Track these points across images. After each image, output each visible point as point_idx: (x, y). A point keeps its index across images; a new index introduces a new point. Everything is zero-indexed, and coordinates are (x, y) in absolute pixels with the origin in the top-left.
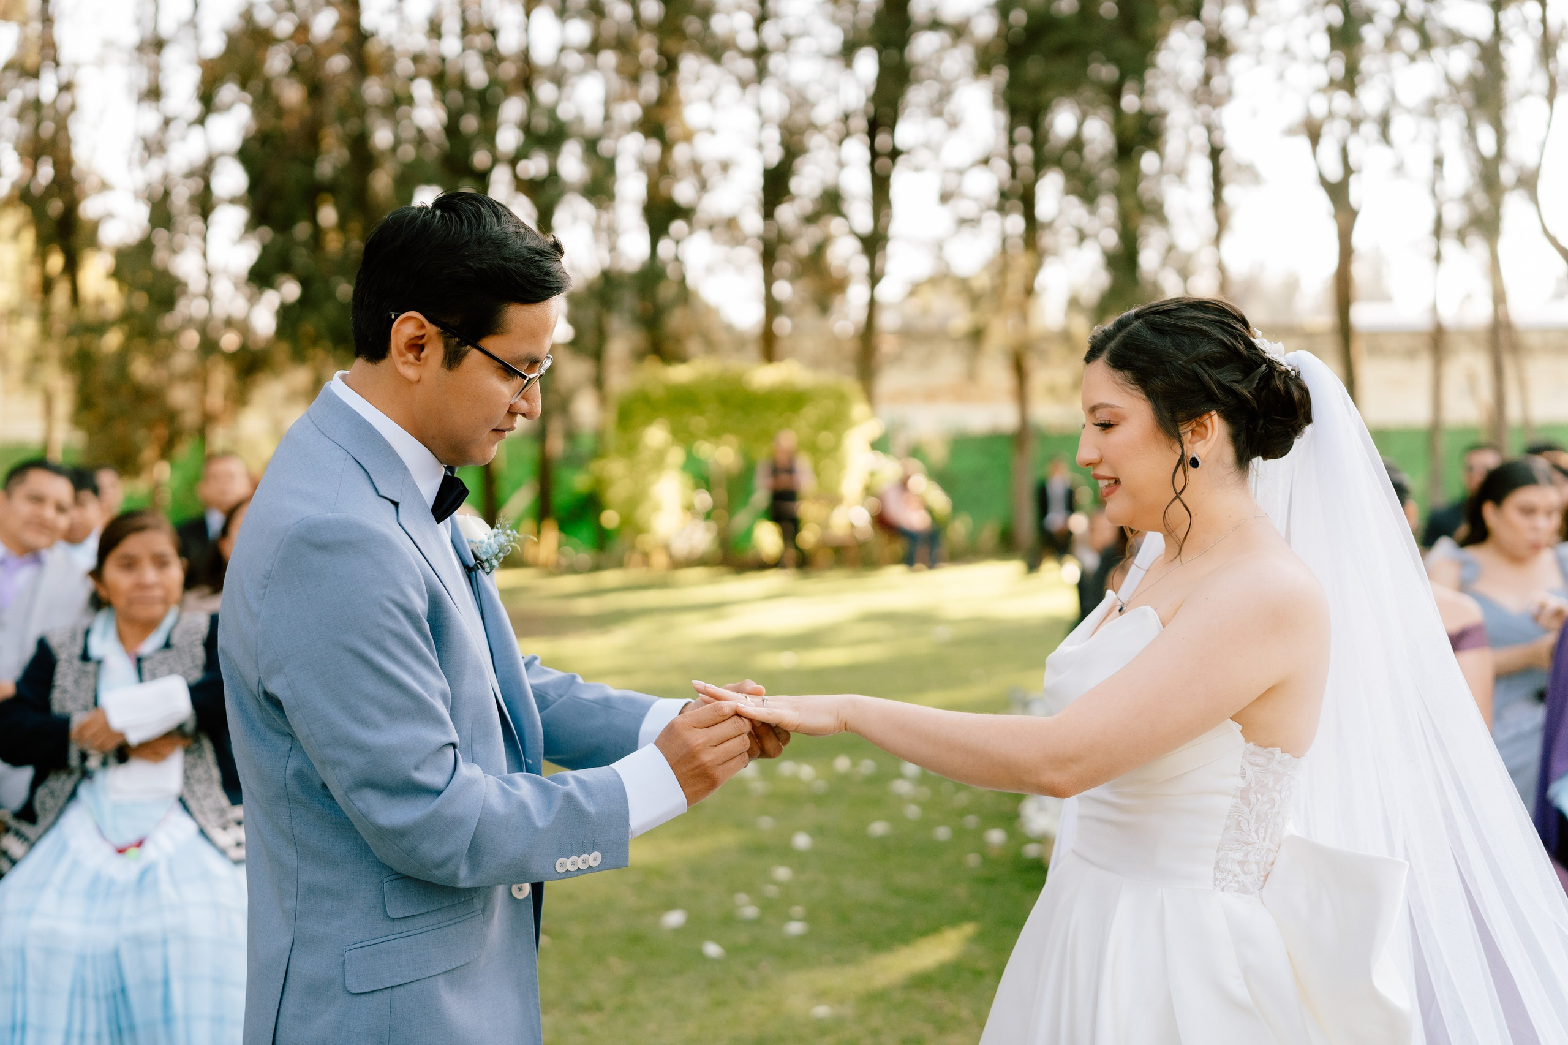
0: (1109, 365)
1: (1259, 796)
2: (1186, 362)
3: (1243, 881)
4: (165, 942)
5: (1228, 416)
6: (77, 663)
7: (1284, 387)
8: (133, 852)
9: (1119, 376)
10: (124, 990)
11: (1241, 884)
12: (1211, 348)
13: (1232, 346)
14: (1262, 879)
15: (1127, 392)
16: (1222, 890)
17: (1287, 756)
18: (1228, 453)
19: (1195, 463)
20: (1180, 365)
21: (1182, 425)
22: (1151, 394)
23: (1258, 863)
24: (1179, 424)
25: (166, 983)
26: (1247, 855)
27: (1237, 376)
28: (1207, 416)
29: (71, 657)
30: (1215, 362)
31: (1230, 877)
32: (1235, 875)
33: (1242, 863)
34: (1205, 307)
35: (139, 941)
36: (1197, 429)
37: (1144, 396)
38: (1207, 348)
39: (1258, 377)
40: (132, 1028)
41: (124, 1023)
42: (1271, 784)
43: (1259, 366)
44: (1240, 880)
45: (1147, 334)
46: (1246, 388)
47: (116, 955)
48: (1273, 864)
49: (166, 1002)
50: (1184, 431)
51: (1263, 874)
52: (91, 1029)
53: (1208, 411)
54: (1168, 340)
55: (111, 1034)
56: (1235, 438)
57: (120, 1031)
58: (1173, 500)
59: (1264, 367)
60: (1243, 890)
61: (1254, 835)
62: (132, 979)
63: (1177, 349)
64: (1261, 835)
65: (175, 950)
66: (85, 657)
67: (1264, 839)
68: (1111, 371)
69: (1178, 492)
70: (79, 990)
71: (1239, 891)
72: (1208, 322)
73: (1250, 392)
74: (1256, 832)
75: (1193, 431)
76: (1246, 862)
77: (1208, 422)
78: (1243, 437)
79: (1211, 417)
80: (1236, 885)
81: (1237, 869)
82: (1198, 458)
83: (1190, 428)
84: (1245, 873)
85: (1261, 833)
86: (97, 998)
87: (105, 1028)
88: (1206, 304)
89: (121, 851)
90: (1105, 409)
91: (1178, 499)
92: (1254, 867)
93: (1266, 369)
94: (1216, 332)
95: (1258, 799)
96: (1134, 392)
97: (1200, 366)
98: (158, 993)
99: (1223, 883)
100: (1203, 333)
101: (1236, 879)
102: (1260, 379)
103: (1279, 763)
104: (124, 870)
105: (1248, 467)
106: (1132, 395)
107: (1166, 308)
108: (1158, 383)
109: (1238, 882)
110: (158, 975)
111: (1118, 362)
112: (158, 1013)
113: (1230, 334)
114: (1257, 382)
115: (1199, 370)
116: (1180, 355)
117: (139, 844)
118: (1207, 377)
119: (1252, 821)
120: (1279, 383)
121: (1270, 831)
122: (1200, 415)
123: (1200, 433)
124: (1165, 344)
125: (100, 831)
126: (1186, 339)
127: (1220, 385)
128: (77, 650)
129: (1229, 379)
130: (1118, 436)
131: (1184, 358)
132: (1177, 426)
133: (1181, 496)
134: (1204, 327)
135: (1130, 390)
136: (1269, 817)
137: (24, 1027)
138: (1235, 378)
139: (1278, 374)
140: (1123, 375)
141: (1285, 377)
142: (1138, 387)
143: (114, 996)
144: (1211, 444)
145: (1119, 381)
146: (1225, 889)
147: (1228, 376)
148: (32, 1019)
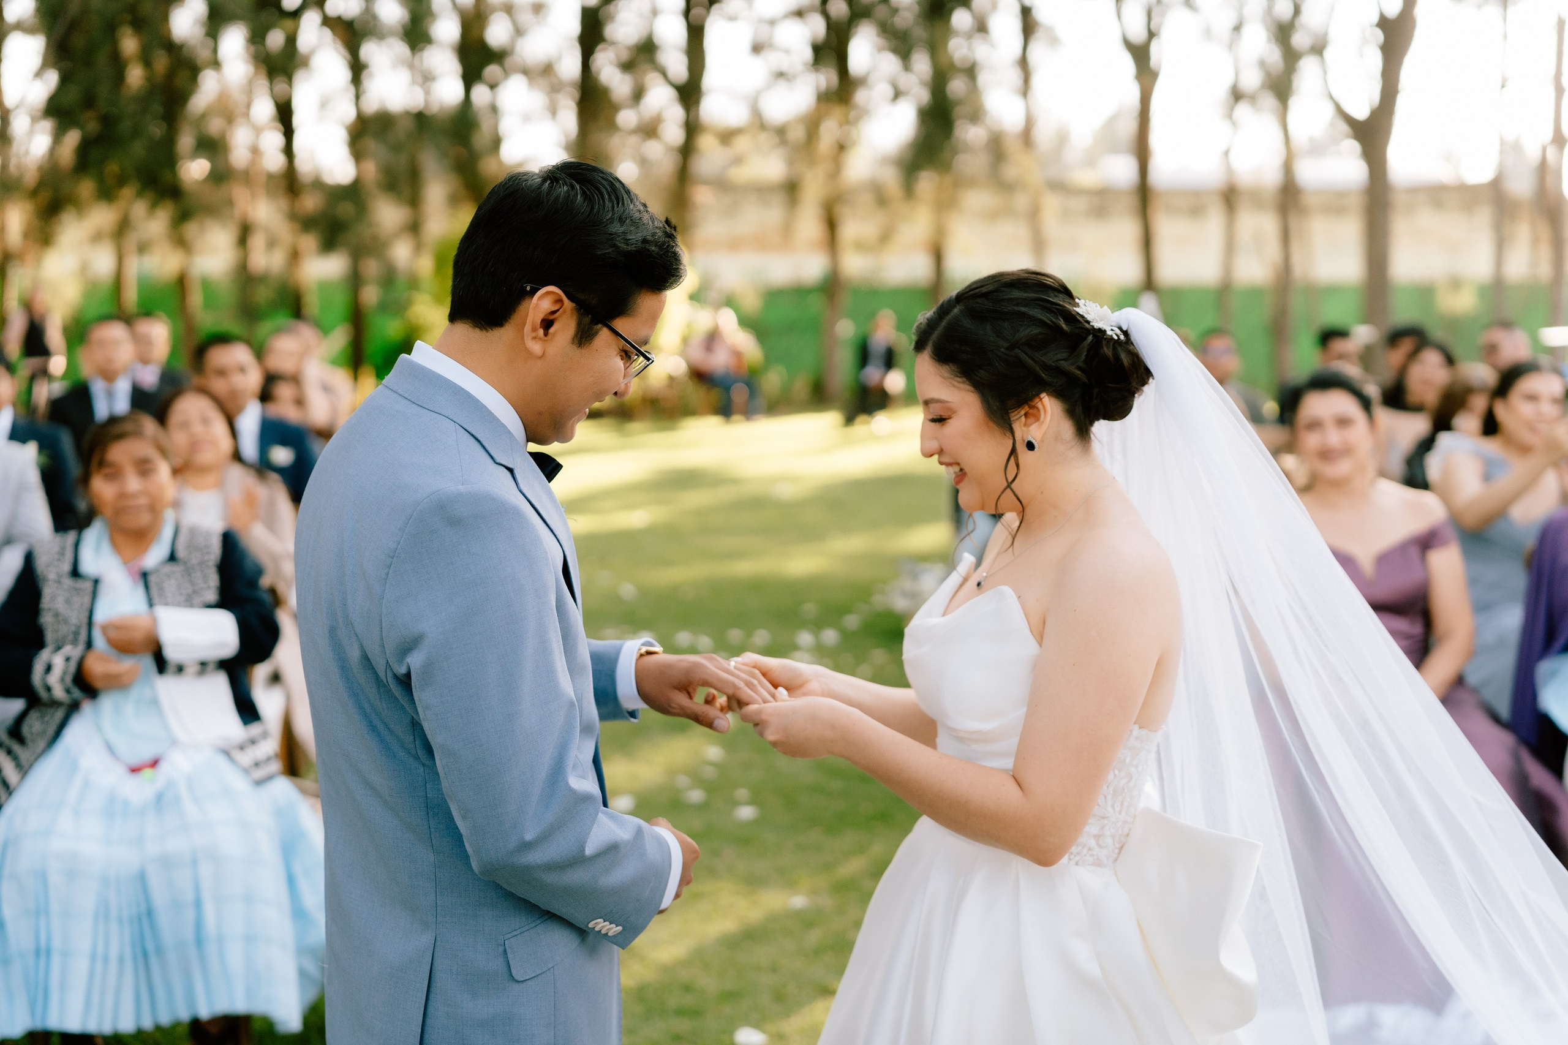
0: (934, 359)
1: (1117, 772)
2: (1007, 349)
3: (1097, 855)
4: (195, 862)
5: (1059, 394)
6: (68, 582)
7: (1113, 355)
8: (148, 773)
9: (945, 370)
10: (150, 913)
11: (1096, 857)
12: (1032, 331)
13: (1052, 324)
14: (1117, 851)
15: (954, 386)
16: (1077, 864)
17: (1144, 732)
18: (1066, 428)
19: (1030, 446)
20: (1002, 352)
21: (1013, 412)
22: (978, 386)
23: (1113, 836)
24: (1010, 411)
25: (198, 904)
26: (1102, 828)
27: (1065, 355)
28: (1037, 400)
29: (60, 576)
30: (1035, 345)
31: (1085, 851)
32: (1090, 849)
33: (1097, 837)
34: (1024, 283)
35: (166, 862)
36: (1031, 411)
37: (972, 388)
38: (1027, 332)
39: (1085, 349)
40: (160, 950)
41: (150, 946)
42: (1128, 760)
43: (1085, 338)
44: (1095, 853)
45: (967, 323)
46: (1072, 364)
47: (142, 878)
48: (1128, 835)
49: (199, 925)
50: (1015, 418)
51: (1118, 846)
52: (114, 952)
53: (1038, 395)
54: (988, 327)
55: (135, 958)
56: (1071, 413)
57: (145, 954)
58: (1005, 489)
59: (1090, 338)
60: (1098, 863)
61: (1110, 809)
62: (160, 899)
63: (998, 336)
64: (1117, 809)
65: (206, 871)
66: (75, 573)
67: (1120, 812)
68: (937, 365)
69: (1010, 480)
70: (103, 913)
71: (1093, 864)
72: (1026, 302)
73: (1079, 368)
74: (1113, 806)
75: (1026, 415)
76: (1101, 836)
77: (1039, 405)
78: (1079, 410)
79: (1041, 399)
80: (1091, 859)
81: (1092, 843)
82: (1034, 441)
83: (1023, 412)
84: (1100, 846)
85: (1117, 806)
86: (120, 921)
87: (128, 951)
88: (1024, 281)
89: (135, 770)
90: (936, 404)
91: (1008, 490)
92: (1110, 841)
93: (1093, 340)
94: (1037, 313)
95: (1115, 775)
96: (961, 385)
97: (1023, 351)
98: (190, 915)
99: (1078, 858)
100: (1023, 315)
101: (1090, 852)
102: (1089, 351)
103: (1137, 738)
104: (140, 790)
105: (1090, 437)
106: (959, 388)
107: (984, 290)
108: (982, 374)
109: (1092, 855)
110: (190, 897)
111: (942, 356)
112: (189, 935)
113: (1049, 310)
114: (1085, 353)
115: (1023, 356)
116: (1001, 342)
117: (154, 763)
118: (1030, 362)
119: (1109, 797)
120: (1107, 351)
121: (1126, 804)
122: (1031, 399)
123: (1033, 415)
124: (986, 332)
125: (110, 749)
126: (1006, 324)
127: (1046, 367)
128: (67, 567)
129: (1055, 359)
130: (953, 427)
131: (1006, 345)
132: (1008, 414)
133: (1013, 486)
134: (1023, 309)
135: (956, 383)
136: (1126, 791)
137: (48, 952)
138: (1060, 356)
139: (1106, 342)
140: (949, 369)
141: (1113, 344)
142: (965, 379)
143: (140, 919)
144: (1045, 426)
145: (946, 375)
146: (1080, 863)
147: (1056, 356)
148: (57, 943)
